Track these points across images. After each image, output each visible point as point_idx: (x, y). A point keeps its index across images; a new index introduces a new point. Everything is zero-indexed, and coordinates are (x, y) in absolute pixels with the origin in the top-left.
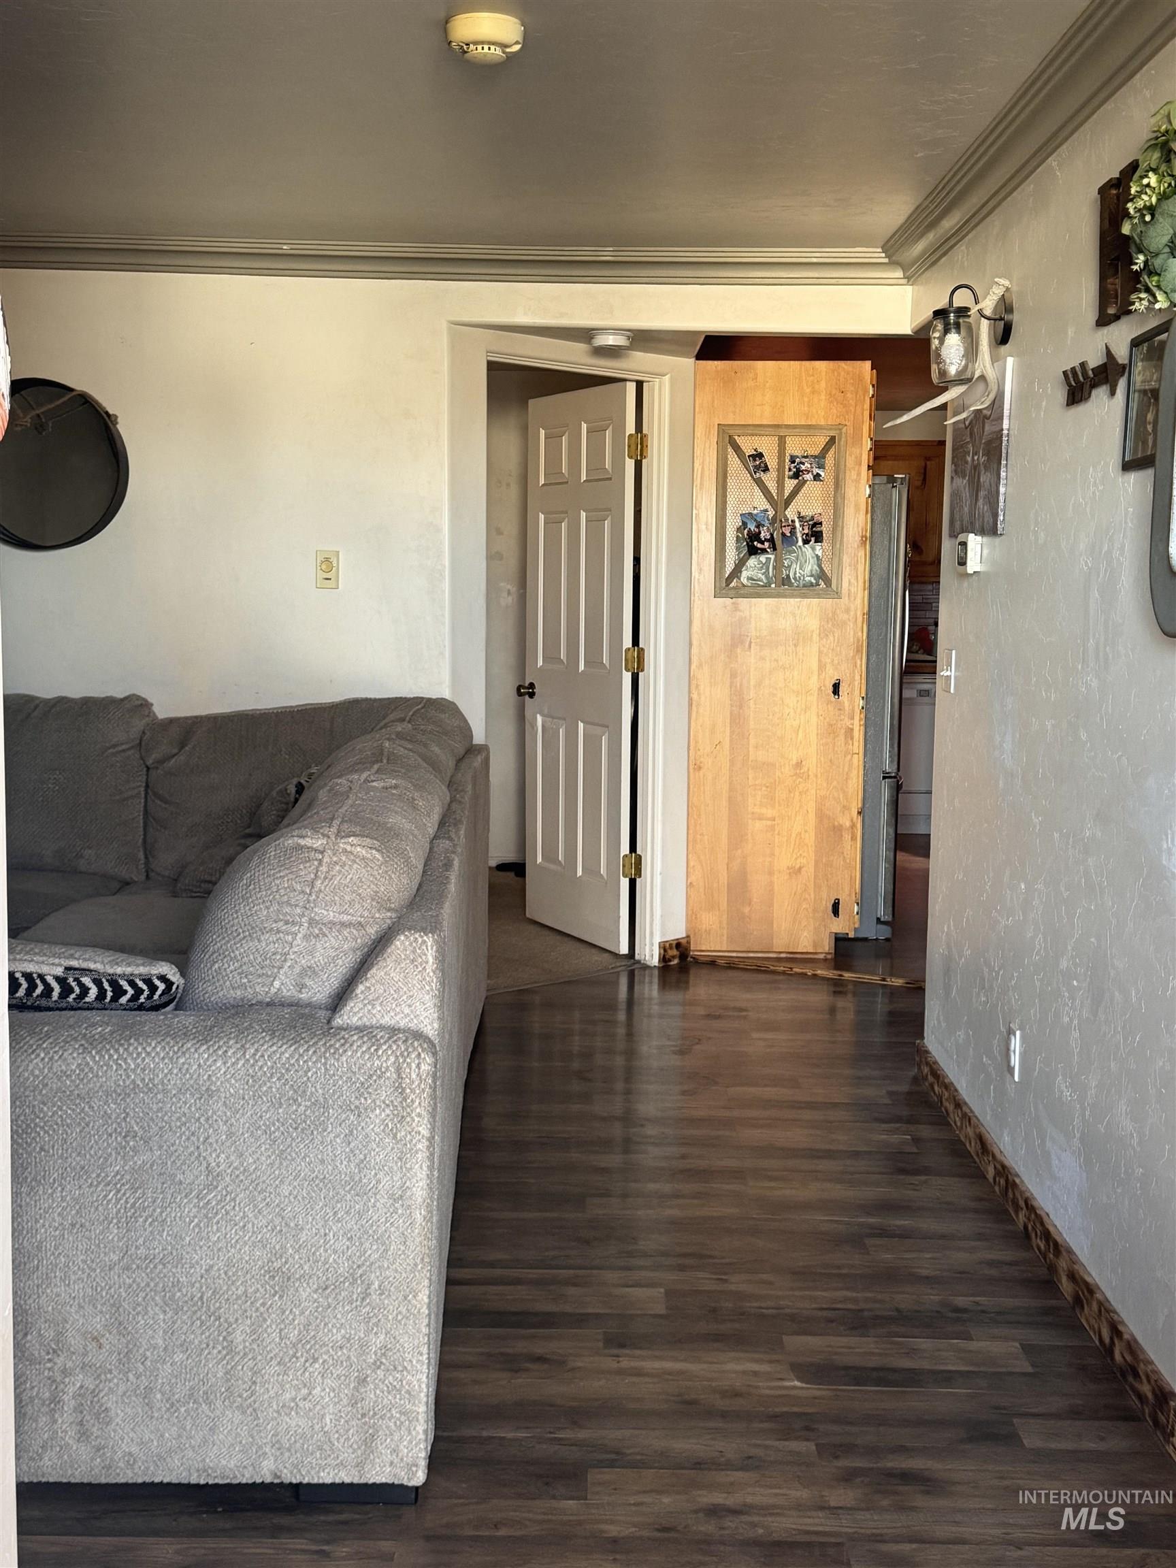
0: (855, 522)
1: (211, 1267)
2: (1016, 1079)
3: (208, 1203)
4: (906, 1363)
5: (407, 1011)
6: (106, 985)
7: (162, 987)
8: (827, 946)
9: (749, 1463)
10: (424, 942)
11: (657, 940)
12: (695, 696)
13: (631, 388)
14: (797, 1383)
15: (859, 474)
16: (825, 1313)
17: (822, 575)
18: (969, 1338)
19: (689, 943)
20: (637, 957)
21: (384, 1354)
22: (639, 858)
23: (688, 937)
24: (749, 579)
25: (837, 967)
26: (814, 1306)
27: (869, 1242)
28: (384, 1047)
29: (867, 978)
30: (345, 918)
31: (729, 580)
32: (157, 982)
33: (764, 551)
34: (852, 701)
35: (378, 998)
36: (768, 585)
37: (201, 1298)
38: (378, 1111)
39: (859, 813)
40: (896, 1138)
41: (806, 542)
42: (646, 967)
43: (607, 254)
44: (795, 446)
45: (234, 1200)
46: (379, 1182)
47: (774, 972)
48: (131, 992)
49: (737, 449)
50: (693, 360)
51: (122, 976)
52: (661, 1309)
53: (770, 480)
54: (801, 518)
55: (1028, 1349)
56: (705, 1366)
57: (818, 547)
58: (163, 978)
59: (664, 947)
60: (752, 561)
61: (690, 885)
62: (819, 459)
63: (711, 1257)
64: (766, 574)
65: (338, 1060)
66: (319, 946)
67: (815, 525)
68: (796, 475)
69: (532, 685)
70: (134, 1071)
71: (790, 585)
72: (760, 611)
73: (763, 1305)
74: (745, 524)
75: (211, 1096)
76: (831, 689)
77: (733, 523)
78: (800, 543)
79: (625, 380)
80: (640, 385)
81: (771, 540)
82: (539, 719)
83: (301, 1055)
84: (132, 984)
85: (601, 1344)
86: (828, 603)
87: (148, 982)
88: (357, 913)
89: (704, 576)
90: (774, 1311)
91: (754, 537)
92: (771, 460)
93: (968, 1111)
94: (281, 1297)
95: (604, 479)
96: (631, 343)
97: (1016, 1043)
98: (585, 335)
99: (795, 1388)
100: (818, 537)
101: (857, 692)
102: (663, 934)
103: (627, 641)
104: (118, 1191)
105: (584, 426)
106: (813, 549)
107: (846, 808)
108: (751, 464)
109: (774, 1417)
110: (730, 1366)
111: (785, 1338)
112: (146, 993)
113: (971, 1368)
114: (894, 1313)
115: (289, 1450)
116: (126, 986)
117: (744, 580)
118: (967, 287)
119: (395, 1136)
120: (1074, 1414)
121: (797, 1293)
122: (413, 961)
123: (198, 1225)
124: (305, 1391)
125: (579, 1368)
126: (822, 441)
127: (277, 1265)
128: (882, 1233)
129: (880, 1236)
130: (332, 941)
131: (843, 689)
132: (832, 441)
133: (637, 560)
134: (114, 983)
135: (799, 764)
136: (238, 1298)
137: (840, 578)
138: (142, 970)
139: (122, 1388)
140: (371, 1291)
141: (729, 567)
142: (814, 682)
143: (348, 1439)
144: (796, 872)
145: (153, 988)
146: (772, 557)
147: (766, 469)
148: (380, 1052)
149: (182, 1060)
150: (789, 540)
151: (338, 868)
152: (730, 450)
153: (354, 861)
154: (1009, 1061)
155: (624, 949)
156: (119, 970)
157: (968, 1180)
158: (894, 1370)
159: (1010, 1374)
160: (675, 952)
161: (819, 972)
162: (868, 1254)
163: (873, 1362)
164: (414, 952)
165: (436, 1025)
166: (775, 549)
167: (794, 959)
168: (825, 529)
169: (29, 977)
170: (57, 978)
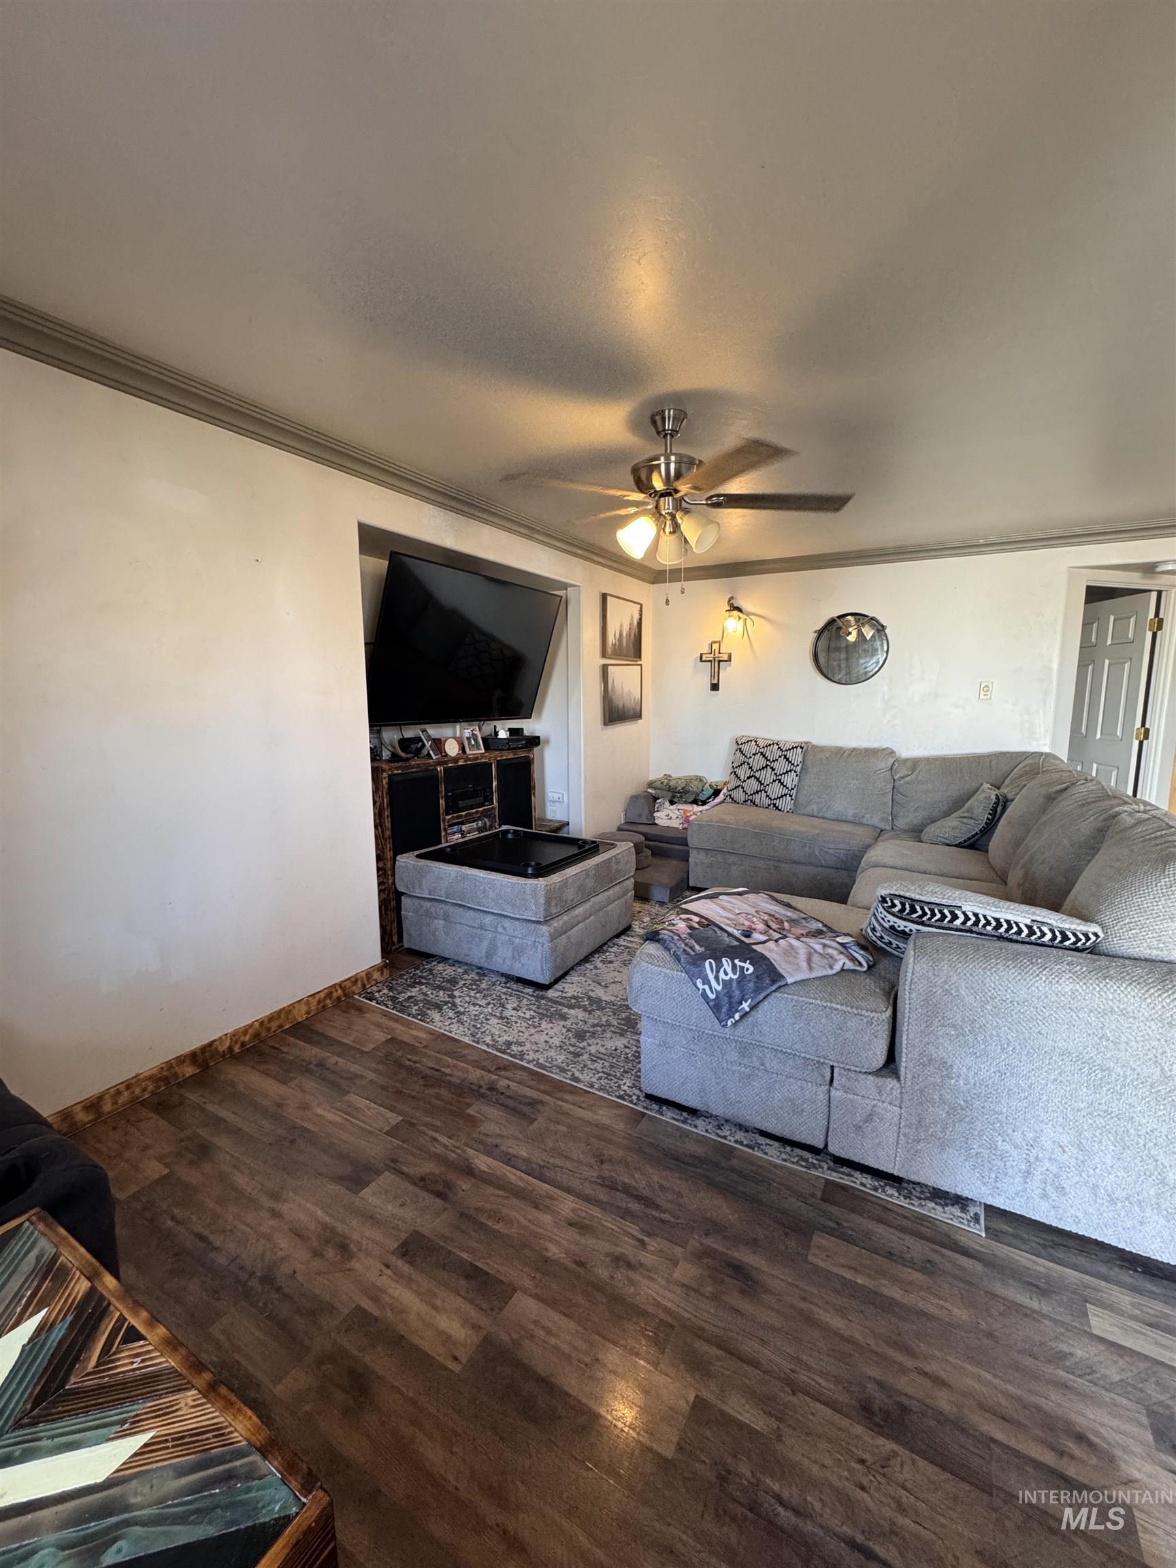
6: (1057, 933)
13: (1154, 594)
51: (1069, 929)
79: (1150, 590)
80: (1159, 592)
87: (1084, 934)
95: (1127, 642)
103: (1138, 725)
105: (1112, 617)
133: (1148, 683)
134: (1063, 933)
156: (1067, 926)
169: (1008, 922)
170: (1027, 926)
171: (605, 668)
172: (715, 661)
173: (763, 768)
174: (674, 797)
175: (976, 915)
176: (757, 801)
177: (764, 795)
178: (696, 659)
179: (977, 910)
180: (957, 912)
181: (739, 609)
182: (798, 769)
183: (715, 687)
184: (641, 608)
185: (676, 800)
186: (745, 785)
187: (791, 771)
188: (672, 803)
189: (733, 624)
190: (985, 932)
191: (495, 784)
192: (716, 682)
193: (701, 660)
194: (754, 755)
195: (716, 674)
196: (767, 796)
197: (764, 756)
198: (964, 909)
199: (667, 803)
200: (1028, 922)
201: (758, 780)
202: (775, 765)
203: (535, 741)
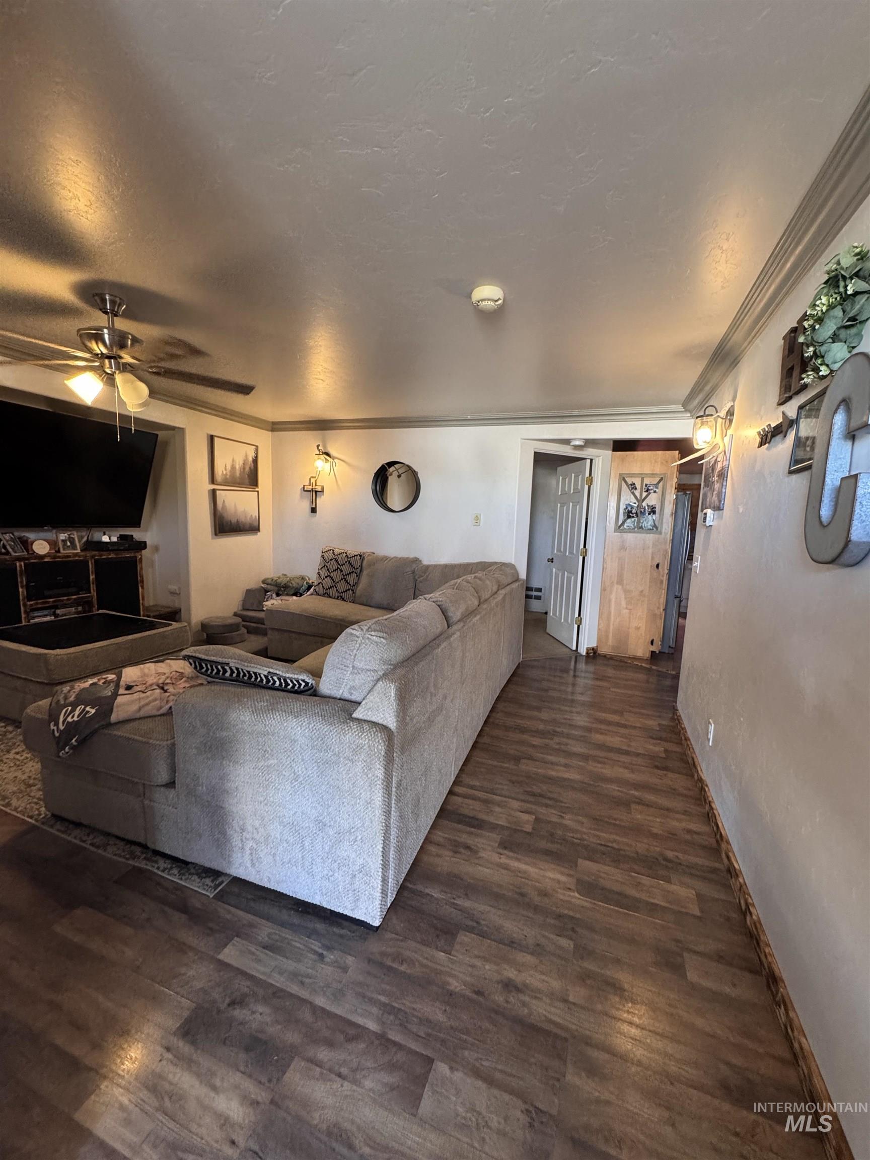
0: (669, 508)
1: (296, 812)
2: (710, 744)
3: (295, 786)
4: (633, 893)
5: (382, 716)
6: (282, 681)
7: (303, 684)
8: (648, 655)
9: (538, 950)
10: (390, 686)
11: (586, 646)
12: (605, 566)
13: (588, 462)
14: (576, 895)
15: (671, 491)
16: (602, 848)
17: (655, 526)
18: (669, 881)
19: (597, 648)
20: (579, 651)
21: (363, 867)
22: (581, 619)
23: (597, 646)
24: (627, 526)
25: (651, 663)
26: (598, 842)
27: (633, 806)
28: (365, 734)
29: (661, 669)
30: (368, 667)
31: (620, 527)
32: (301, 682)
33: (633, 517)
34: (663, 570)
35: (370, 708)
36: (634, 529)
37: (293, 824)
38: (360, 763)
39: (664, 610)
40: (658, 749)
41: (649, 514)
42: (581, 655)
43: (576, 413)
44: (647, 481)
45: (304, 787)
46: (361, 794)
47: (626, 663)
48: (291, 685)
49: (626, 482)
50: (611, 452)
51: (288, 678)
52: (528, 828)
53: (637, 493)
54: (648, 506)
55: (700, 897)
56: (537, 871)
57: (654, 516)
58: (303, 681)
59: (588, 649)
60: (629, 520)
61: (599, 629)
62: (656, 485)
63: (562, 802)
64: (634, 525)
65: (345, 736)
66: (357, 678)
67: (653, 508)
68: (647, 491)
69: (552, 559)
70: (268, 725)
71: (643, 529)
72: (630, 537)
73: (575, 836)
74: (627, 508)
75: (295, 742)
76: (655, 566)
77: (622, 507)
78: (647, 514)
79: (586, 459)
80: (591, 460)
81: (636, 513)
82: (554, 570)
83: (331, 731)
84: (292, 681)
85: (497, 845)
86: (657, 536)
87: (298, 681)
88: (375, 665)
89: (611, 524)
90: (579, 841)
91: (630, 512)
92: (638, 486)
93: (689, 744)
94: (322, 832)
95: (578, 492)
96: (585, 444)
97: (712, 728)
98: (567, 442)
99: (575, 897)
100: (654, 512)
101: (666, 567)
102: (588, 645)
103: (582, 546)
104: (263, 773)
105: (573, 475)
106: (652, 517)
107: (658, 608)
108: (630, 487)
109: (559, 917)
110: (550, 874)
111: (580, 861)
112: (297, 686)
113: (667, 905)
114: (635, 855)
115: (326, 894)
116: (289, 682)
117: (625, 527)
118: (711, 406)
119: (367, 776)
120: (720, 958)
121: (592, 832)
122: (385, 694)
123: (291, 794)
124: (331, 873)
125: (483, 857)
126: (658, 479)
127: (321, 818)
128: (640, 802)
129: (639, 803)
130: (362, 676)
131: (660, 567)
132: (662, 479)
133: (587, 519)
134: (285, 680)
135: (642, 591)
136: (306, 828)
137: (662, 527)
138: (296, 676)
139: (266, 851)
140: (358, 839)
141: (620, 522)
142: (650, 563)
143: (348, 898)
144: (638, 628)
145: (300, 685)
146: (636, 519)
147: (636, 489)
148: (363, 736)
149: (285, 724)
150: (643, 513)
151: (364, 645)
152: (623, 482)
153: (372, 643)
154: (708, 736)
155: (574, 648)
156: (287, 675)
157: (685, 777)
158: (626, 896)
159: (687, 914)
160: (592, 651)
161: (643, 665)
162: (631, 813)
163: (616, 887)
164: (385, 690)
165: (395, 725)
166: (637, 516)
167: (635, 658)
168: (657, 510)
169: (255, 673)
170: (265, 676)
171: (214, 492)
172: (314, 493)
173: (336, 570)
174: (279, 590)
175: (237, 669)
176: (331, 594)
177: (335, 589)
178: (301, 489)
179: (238, 666)
180: (226, 667)
181: (328, 454)
182: (358, 571)
183: (314, 510)
184: (257, 450)
185: (281, 593)
186: (324, 582)
187: (352, 572)
188: (278, 595)
189: (321, 464)
190: (243, 680)
191: (92, 577)
192: (314, 506)
193: (304, 491)
194: (331, 560)
195: (313, 501)
196: (337, 590)
197: (337, 561)
198: (230, 665)
199: (274, 596)
200: (266, 673)
201: (332, 578)
202: (343, 568)
203: (142, 545)
